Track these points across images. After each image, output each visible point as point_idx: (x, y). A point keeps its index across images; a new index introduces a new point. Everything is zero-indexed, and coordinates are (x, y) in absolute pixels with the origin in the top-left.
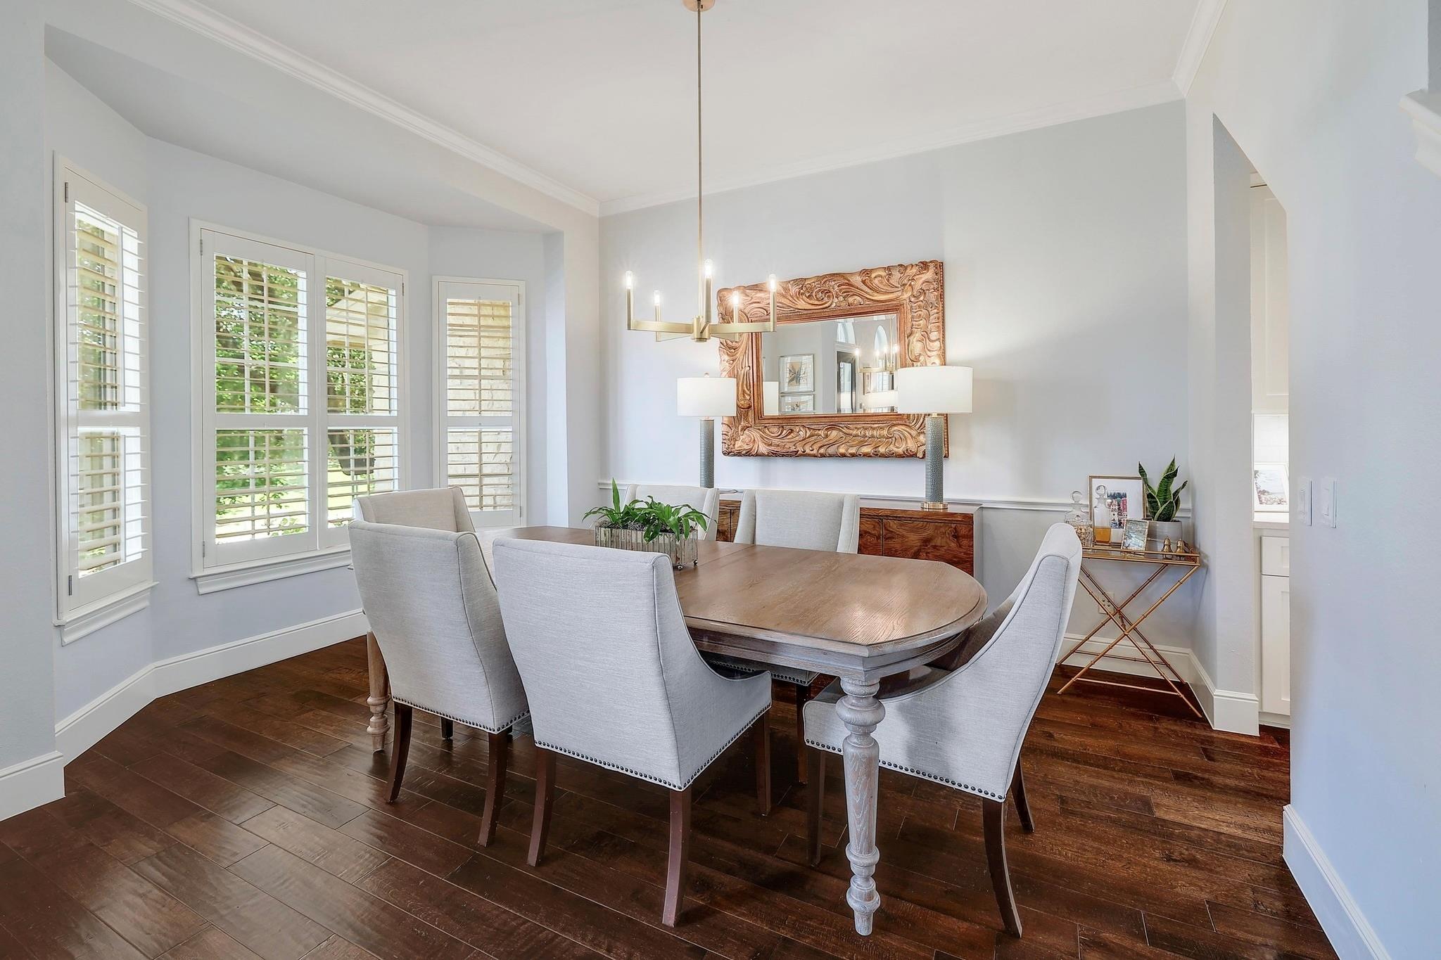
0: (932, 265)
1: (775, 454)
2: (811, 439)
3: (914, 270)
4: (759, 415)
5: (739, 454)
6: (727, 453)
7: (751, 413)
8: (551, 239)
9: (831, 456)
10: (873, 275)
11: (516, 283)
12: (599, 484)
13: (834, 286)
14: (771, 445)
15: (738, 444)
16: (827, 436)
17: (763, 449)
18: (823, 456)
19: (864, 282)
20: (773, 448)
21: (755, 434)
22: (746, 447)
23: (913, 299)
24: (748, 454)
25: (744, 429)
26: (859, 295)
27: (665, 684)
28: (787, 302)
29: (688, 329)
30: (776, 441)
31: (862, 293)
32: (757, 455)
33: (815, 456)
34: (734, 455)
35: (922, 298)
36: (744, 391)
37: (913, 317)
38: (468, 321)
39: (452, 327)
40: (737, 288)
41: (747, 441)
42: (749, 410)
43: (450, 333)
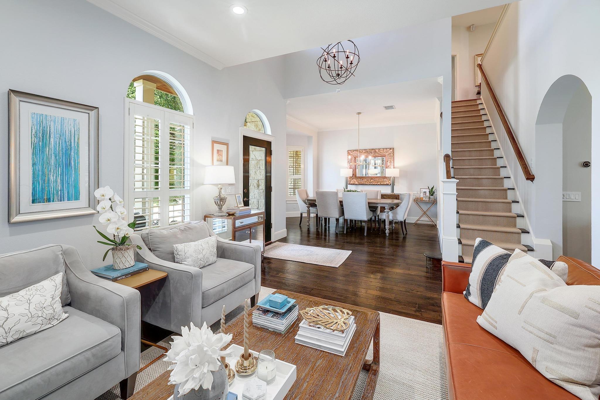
0: (392, 148)
1: (360, 184)
2: (367, 181)
3: (389, 149)
4: (356, 176)
5: (352, 184)
6: (350, 184)
8: (309, 138)
10: (381, 150)
11: (302, 147)
13: (373, 151)
15: (351, 182)
16: (370, 181)
17: (357, 183)
18: (370, 185)
19: (379, 151)
21: (355, 180)
23: (388, 155)
24: (354, 184)
25: (352, 179)
26: (378, 153)
28: (362, 154)
30: (359, 182)
32: (356, 184)
33: (368, 185)
35: (390, 155)
36: (353, 171)
37: (388, 158)
39: (290, 157)
40: (352, 150)
41: (353, 181)
42: (354, 175)
43: (289, 158)
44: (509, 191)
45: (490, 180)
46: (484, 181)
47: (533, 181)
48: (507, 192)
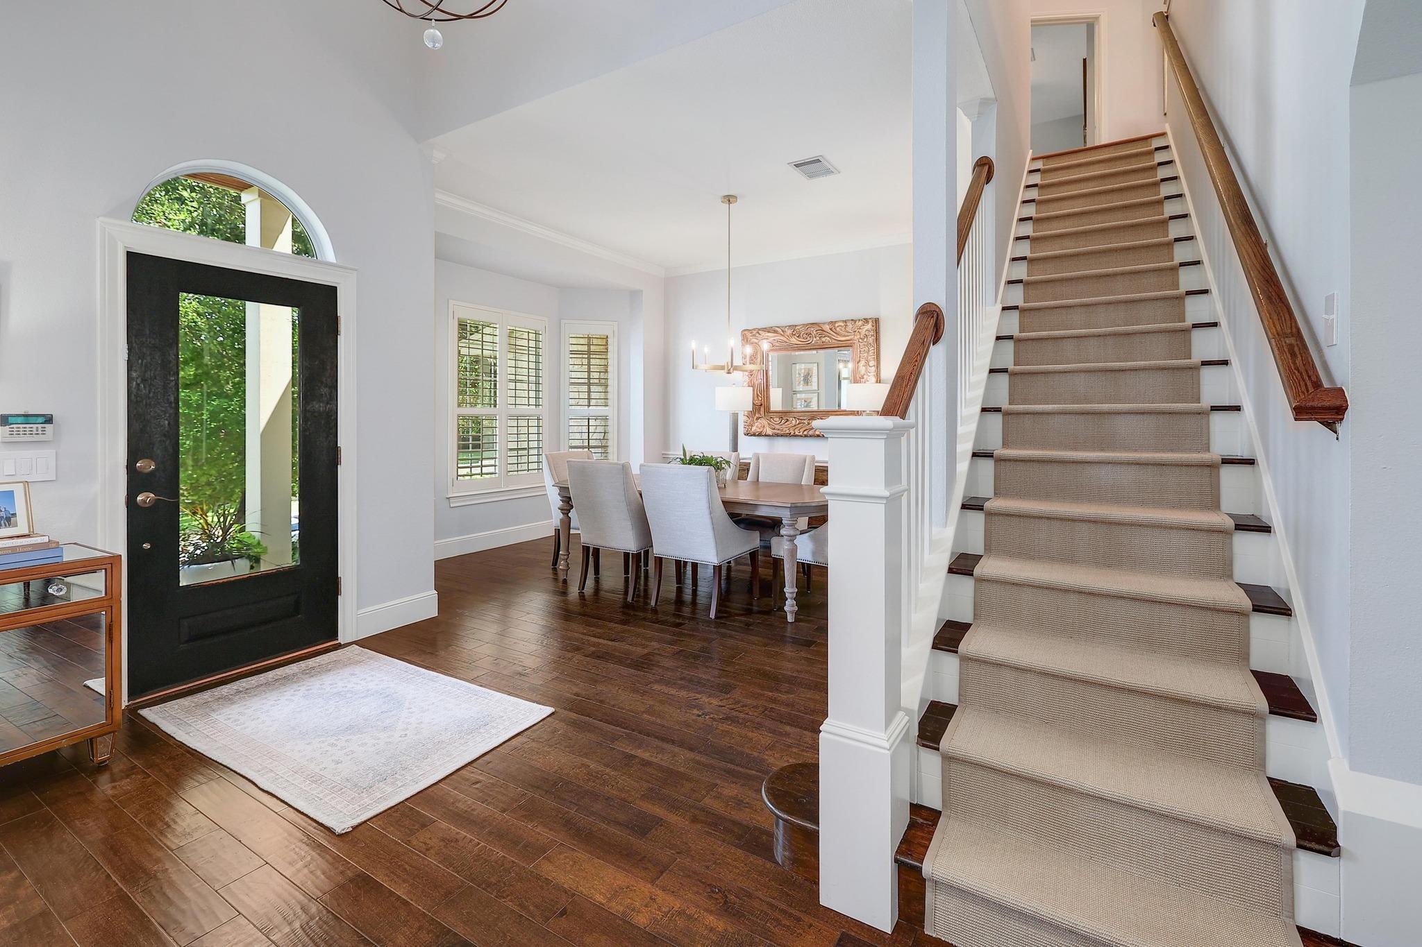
0: (870, 321)
1: (777, 435)
2: (800, 425)
3: (861, 323)
4: (767, 410)
5: (754, 435)
6: (747, 434)
7: (762, 409)
8: (634, 295)
9: (811, 436)
10: (836, 325)
11: (611, 323)
12: (663, 454)
13: (813, 331)
14: (774, 429)
15: (754, 428)
16: (809, 424)
17: (770, 432)
18: (806, 436)
19: (831, 329)
20: (775, 431)
21: (764, 422)
22: (758, 430)
23: (860, 340)
24: (760, 435)
25: (758, 419)
26: (829, 337)
27: (712, 518)
28: (785, 339)
29: (722, 368)
30: (777, 427)
31: (830, 335)
32: (766, 435)
33: (801, 436)
34: (752, 435)
35: (865, 340)
36: (758, 395)
37: (860, 351)
38: (580, 348)
39: (572, 352)
40: (754, 329)
41: (759, 426)
42: (761, 407)
43: (571, 356)
44: (1227, 473)
45: (1150, 421)
46: (1123, 426)
47: (1339, 427)
48: (1218, 476)
